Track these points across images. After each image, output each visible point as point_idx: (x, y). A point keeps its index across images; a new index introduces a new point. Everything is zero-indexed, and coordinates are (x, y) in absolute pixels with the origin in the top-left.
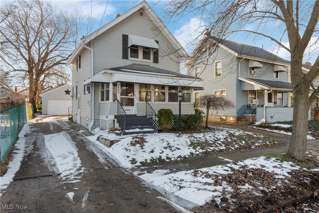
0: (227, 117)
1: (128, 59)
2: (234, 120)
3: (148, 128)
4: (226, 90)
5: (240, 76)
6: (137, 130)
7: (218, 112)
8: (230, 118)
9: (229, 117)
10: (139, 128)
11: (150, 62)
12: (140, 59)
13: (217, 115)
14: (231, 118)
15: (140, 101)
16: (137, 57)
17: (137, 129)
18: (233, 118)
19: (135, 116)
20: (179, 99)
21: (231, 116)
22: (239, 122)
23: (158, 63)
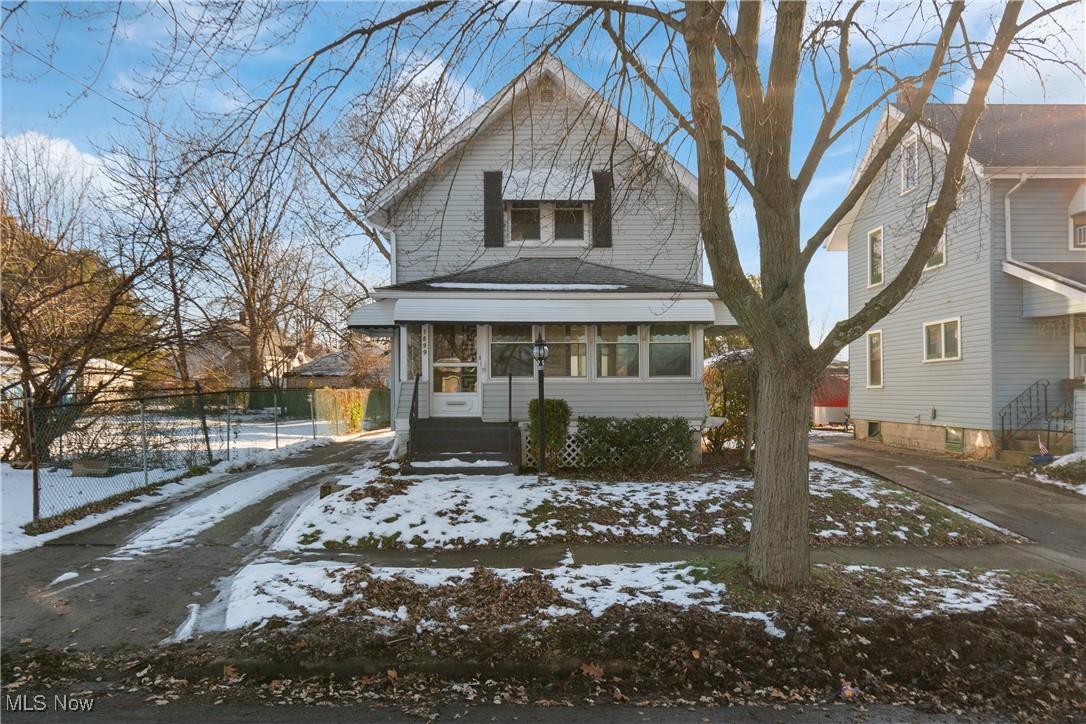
0: (966, 432)
1: (502, 245)
2: (989, 444)
3: (489, 458)
4: (958, 319)
5: (1009, 259)
6: (454, 463)
7: (938, 413)
8: (976, 437)
9: (971, 433)
10: (462, 458)
11: (574, 246)
12: (547, 241)
13: (934, 423)
14: (980, 435)
15: (492, 376)
16: (537, 236)
17: (454, 460)
18: (983, 437)
19: (477, 421)
20: (536, 367)
21: (978, 430)
22: (1006, 453)
23: (610, 245)
